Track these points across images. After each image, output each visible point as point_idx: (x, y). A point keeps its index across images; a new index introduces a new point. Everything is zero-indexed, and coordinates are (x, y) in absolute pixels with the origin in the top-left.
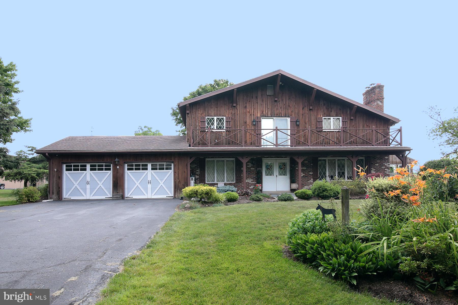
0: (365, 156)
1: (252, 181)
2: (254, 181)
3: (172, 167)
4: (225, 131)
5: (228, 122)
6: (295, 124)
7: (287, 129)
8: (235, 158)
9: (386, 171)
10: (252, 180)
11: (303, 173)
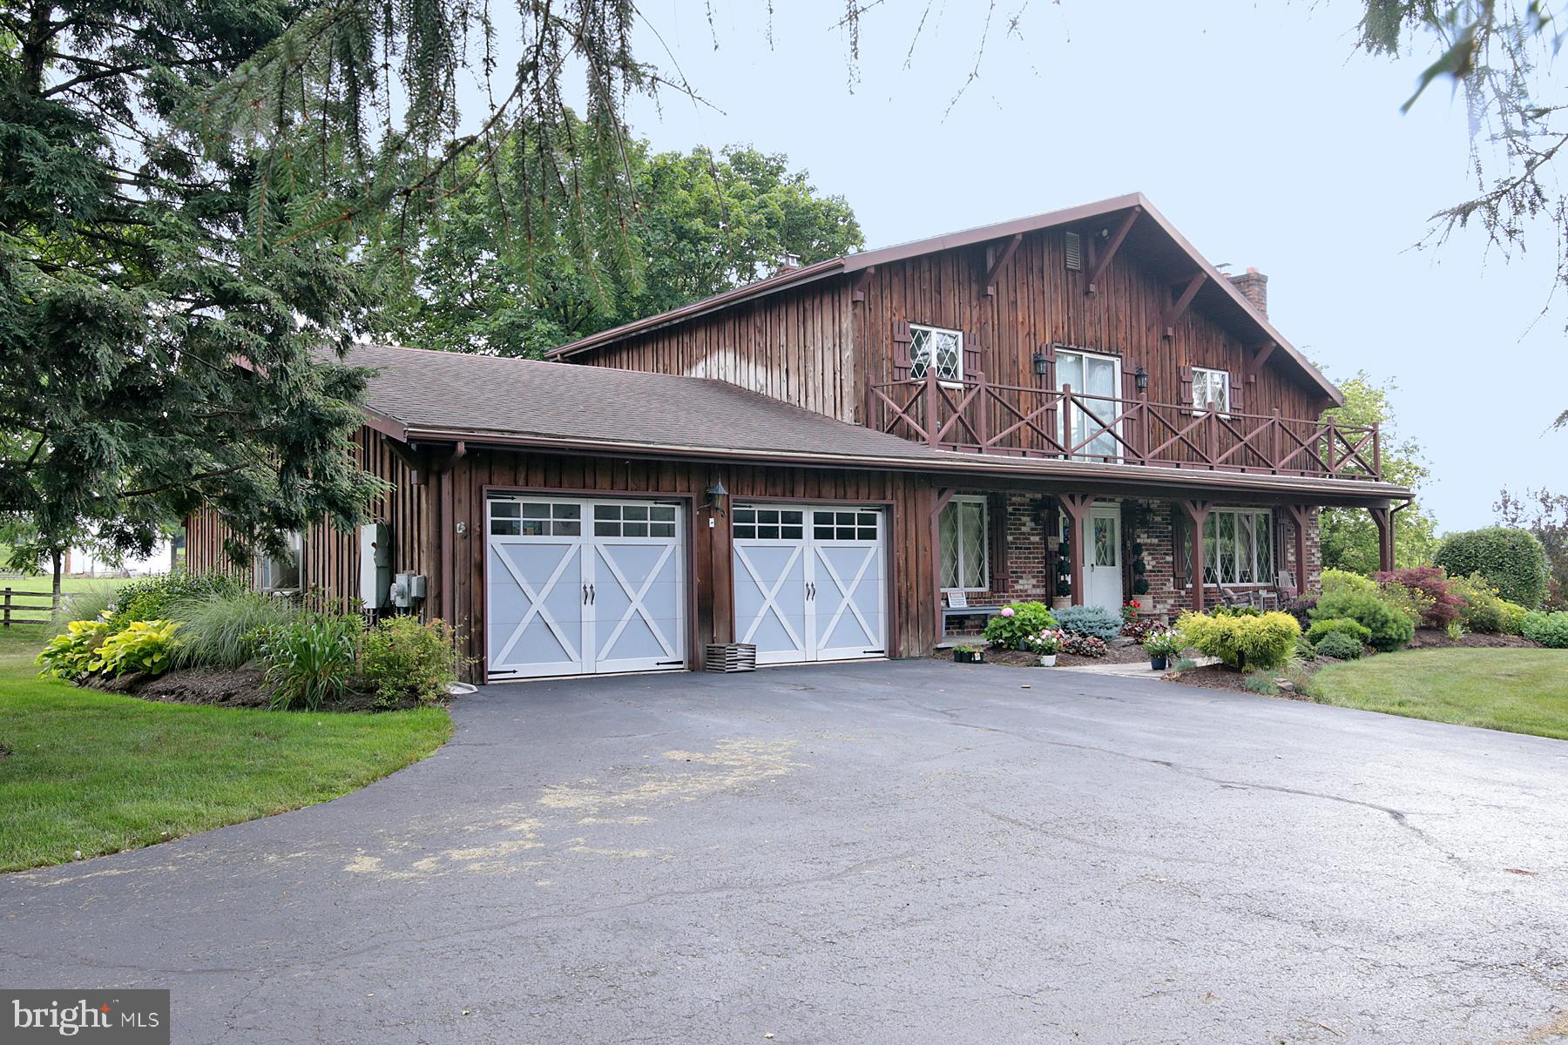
0: (1273, 505)
1: (1034, 586)
2: (1038, 587)
3: (880, 526)
4: (960, 386)
5: (972, 355)
6: (1134, 381)
7: (1111, 397)
8: (985, 497)
9: (1313, 554)
10: (1034, 581)
11: (1154, 559)
